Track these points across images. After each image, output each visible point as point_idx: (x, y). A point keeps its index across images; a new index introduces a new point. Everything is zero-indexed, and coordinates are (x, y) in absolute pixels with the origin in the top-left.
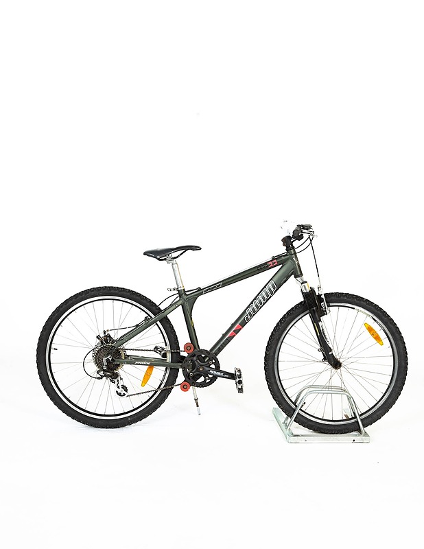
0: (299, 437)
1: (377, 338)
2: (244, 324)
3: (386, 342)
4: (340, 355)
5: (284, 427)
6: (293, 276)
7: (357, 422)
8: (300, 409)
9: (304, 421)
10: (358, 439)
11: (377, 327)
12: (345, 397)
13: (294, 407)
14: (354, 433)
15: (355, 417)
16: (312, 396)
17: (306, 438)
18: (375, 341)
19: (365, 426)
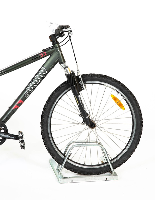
0: (67, 179)
1: (121, 105)
2: (24, 99)
3: (127, 107)
4: (95, 118)
5: (57, 172)
6: (58, 63)
7: (109, 166)
8: (68, 159)
9: (71, 167)
10: (109, 178)
11: (120, 97)
12: (99, 148)
13: (63, 157)
14: (107, 174)
15: (107, 162)
16: (76, 149)
17: (72, 179)
18: (119, 107)
19: (114, 168)
